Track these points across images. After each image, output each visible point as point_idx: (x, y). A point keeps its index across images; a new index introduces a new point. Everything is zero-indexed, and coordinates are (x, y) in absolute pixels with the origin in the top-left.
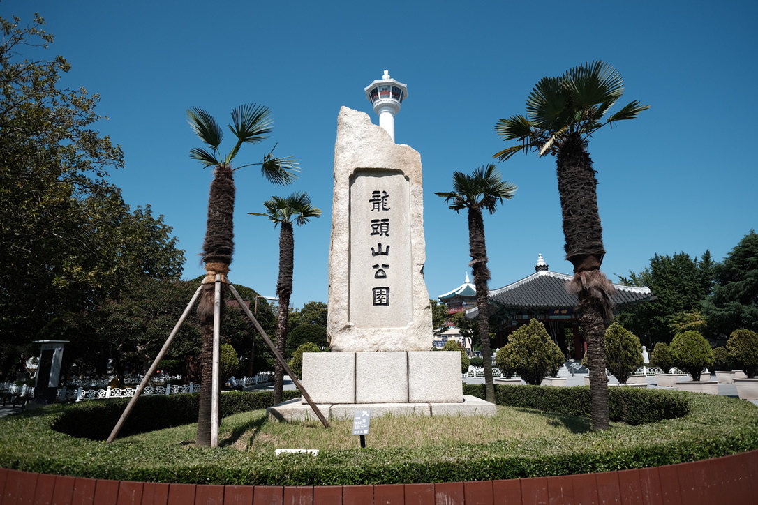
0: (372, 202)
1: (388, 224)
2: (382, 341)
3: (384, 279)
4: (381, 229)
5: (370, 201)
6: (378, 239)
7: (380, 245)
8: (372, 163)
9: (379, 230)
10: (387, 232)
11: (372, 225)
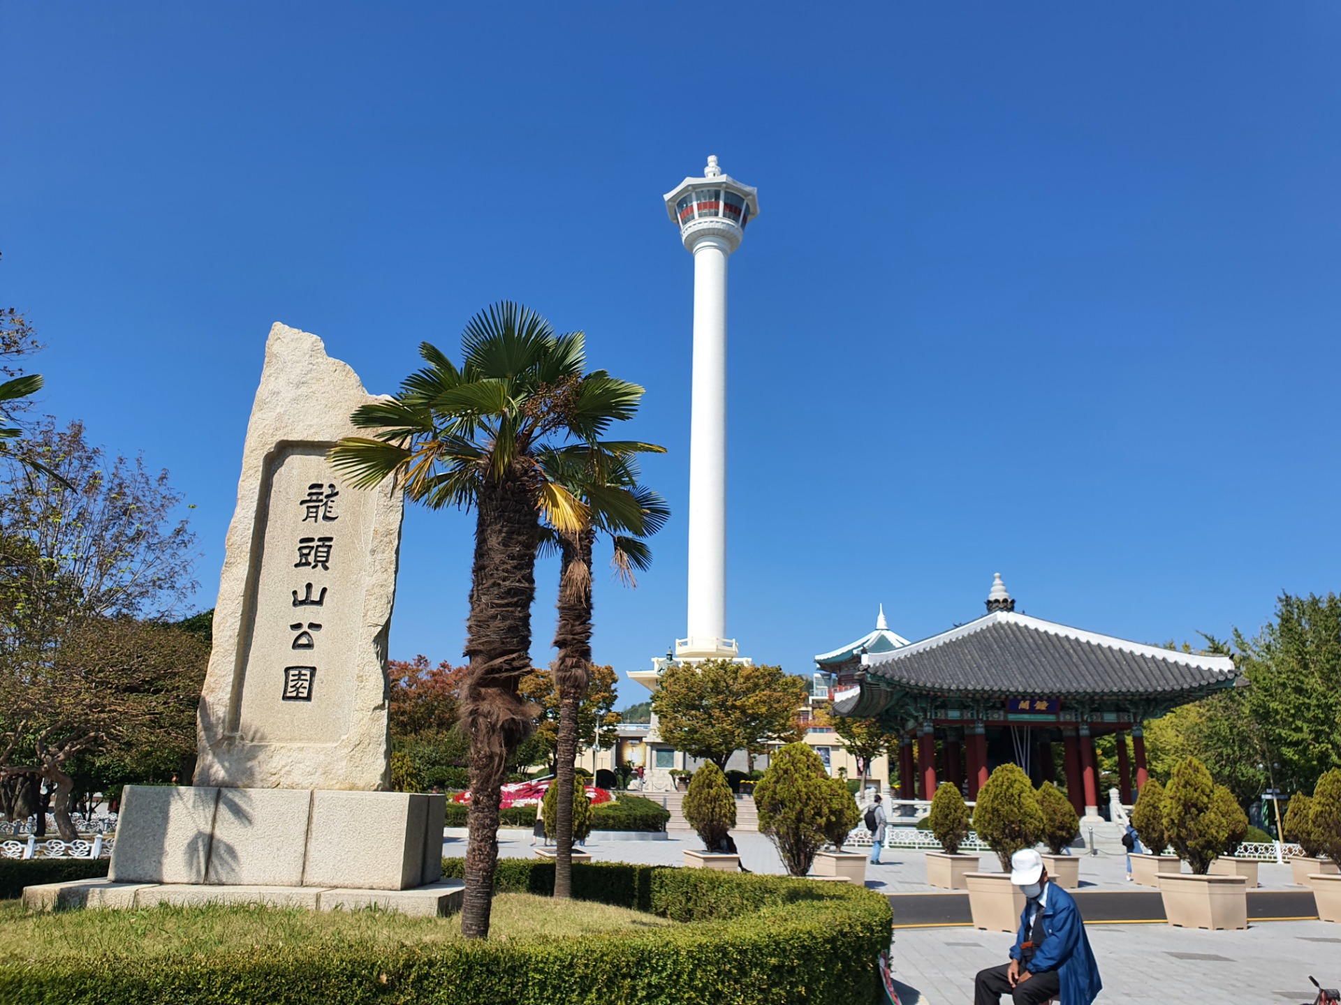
0: (305, 505)
1: (330, 546)
2: (287, 768)
3: (308, 651)
4: (316, 556)
5: (303, 502)
6: (307, 574)
7: (309, 586)
8: (310, 432)
9: (311, 559)
10: (327, 561)
11: (300, 549)
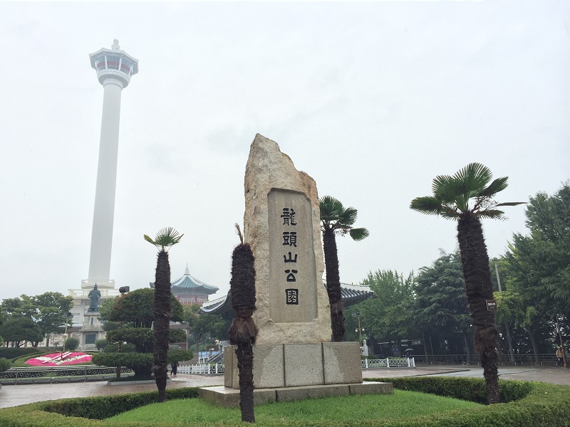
0: (283, 217)
1: (296, 236)
2: (295, 334)
3: (294, 283)
4: (291, 240)
6: (288, 248)
7: (290, 253)
8: (283, 185)
10: (295, 243)
11: (284, 237)
